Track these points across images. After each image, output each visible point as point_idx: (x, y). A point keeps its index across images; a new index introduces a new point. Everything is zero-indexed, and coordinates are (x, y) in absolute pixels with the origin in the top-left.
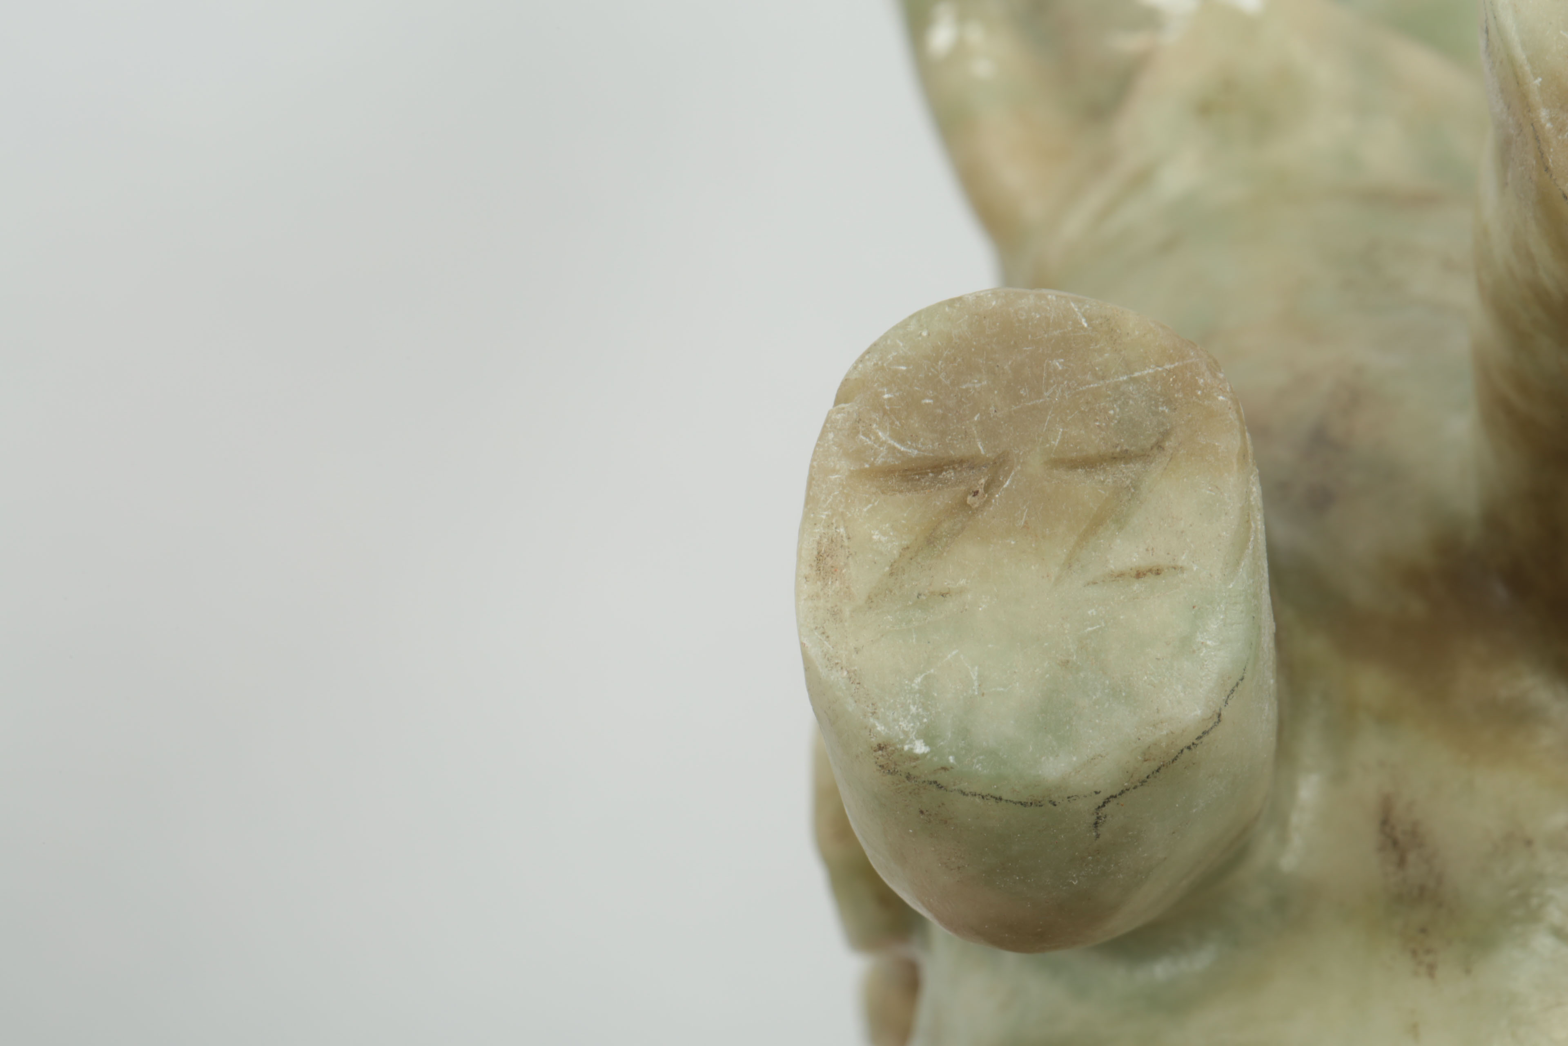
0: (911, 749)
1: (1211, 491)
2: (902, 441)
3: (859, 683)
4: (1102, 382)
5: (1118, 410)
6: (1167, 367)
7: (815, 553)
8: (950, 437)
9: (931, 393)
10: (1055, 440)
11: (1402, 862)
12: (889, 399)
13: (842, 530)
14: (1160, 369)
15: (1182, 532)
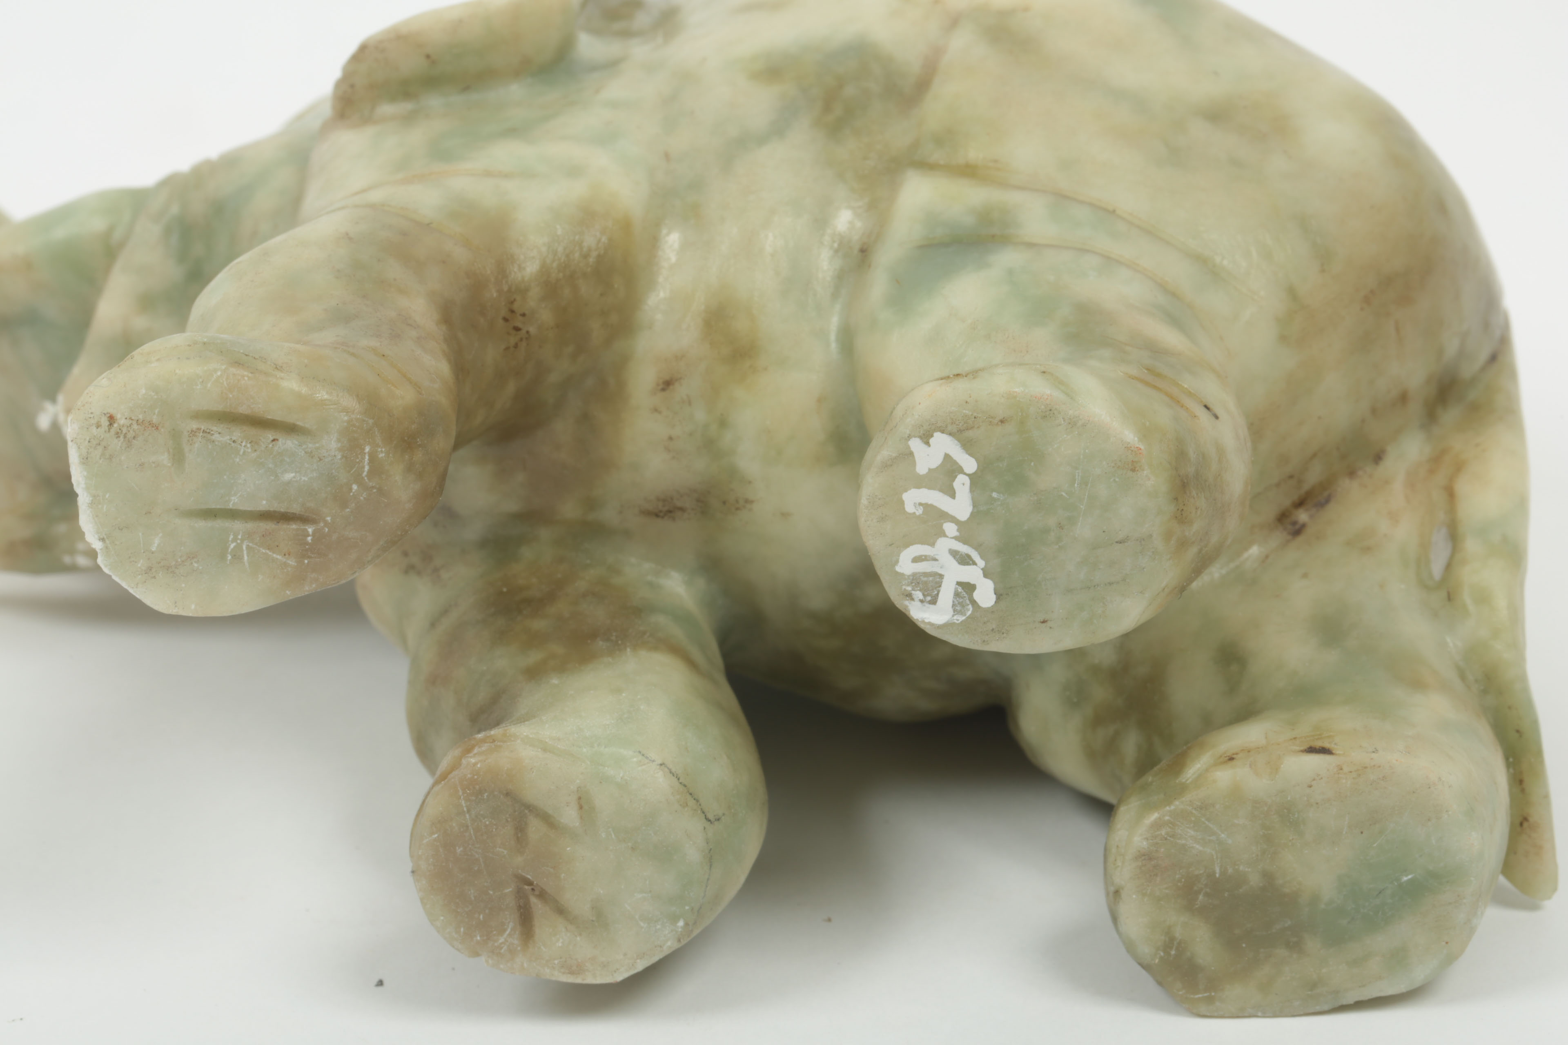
0: (681, 927)
1: (533, 772)
2: (505, 930)
3: (644, 954)
4: (470, 828)
5: (486, 819)
6: (461, 793)
7: (569, 975)
8: (502, 906)
9: (476, 916)
10: (504, 852)
11: (682, 509)
12: (480, 936)
13: (556, 962)
14: (462, 797)
15: (557, 787)
